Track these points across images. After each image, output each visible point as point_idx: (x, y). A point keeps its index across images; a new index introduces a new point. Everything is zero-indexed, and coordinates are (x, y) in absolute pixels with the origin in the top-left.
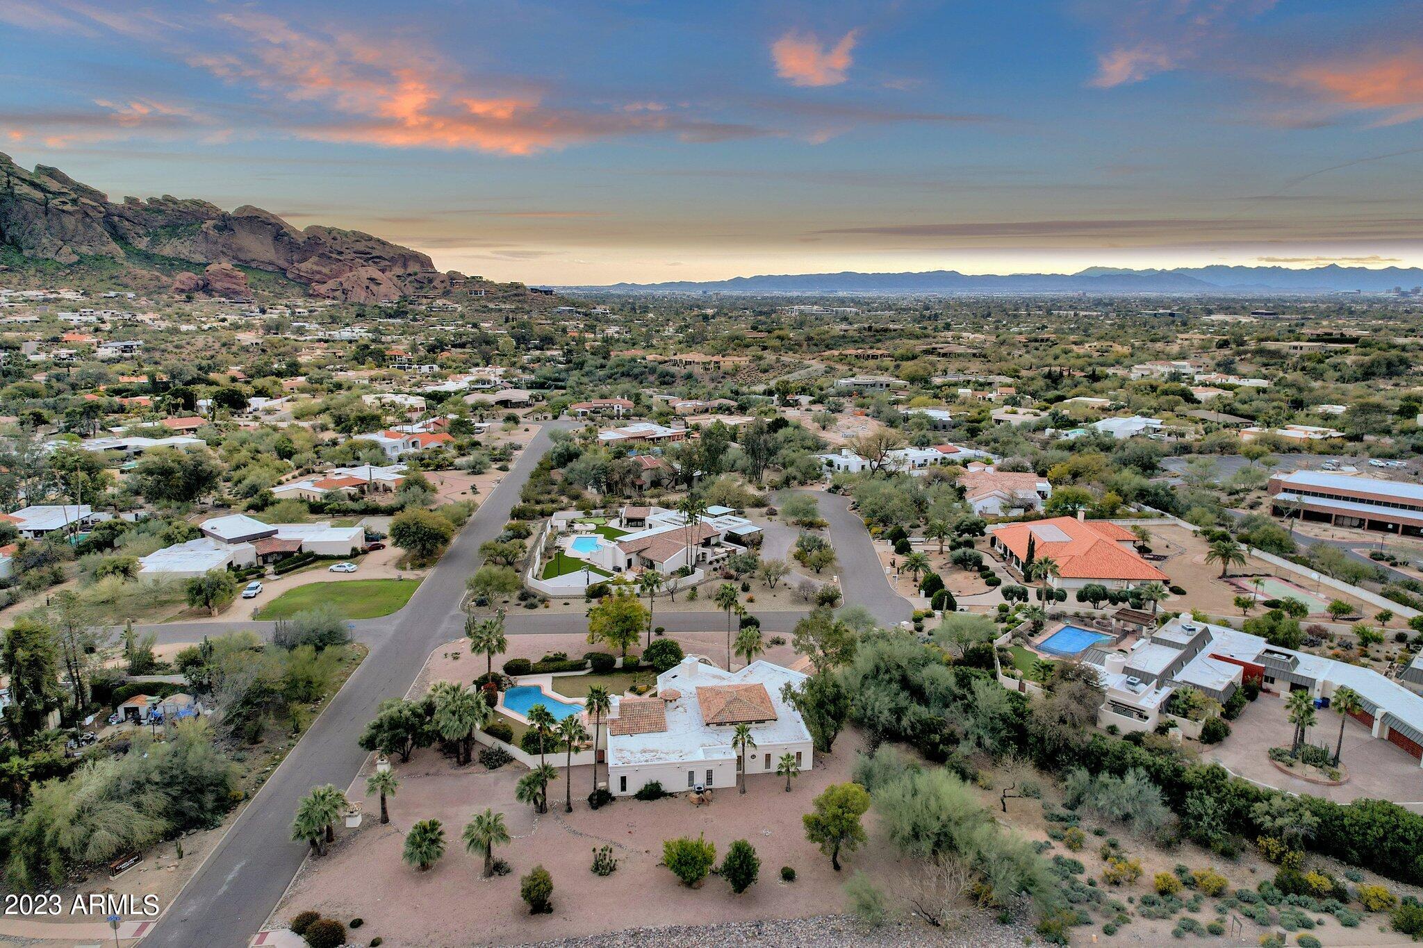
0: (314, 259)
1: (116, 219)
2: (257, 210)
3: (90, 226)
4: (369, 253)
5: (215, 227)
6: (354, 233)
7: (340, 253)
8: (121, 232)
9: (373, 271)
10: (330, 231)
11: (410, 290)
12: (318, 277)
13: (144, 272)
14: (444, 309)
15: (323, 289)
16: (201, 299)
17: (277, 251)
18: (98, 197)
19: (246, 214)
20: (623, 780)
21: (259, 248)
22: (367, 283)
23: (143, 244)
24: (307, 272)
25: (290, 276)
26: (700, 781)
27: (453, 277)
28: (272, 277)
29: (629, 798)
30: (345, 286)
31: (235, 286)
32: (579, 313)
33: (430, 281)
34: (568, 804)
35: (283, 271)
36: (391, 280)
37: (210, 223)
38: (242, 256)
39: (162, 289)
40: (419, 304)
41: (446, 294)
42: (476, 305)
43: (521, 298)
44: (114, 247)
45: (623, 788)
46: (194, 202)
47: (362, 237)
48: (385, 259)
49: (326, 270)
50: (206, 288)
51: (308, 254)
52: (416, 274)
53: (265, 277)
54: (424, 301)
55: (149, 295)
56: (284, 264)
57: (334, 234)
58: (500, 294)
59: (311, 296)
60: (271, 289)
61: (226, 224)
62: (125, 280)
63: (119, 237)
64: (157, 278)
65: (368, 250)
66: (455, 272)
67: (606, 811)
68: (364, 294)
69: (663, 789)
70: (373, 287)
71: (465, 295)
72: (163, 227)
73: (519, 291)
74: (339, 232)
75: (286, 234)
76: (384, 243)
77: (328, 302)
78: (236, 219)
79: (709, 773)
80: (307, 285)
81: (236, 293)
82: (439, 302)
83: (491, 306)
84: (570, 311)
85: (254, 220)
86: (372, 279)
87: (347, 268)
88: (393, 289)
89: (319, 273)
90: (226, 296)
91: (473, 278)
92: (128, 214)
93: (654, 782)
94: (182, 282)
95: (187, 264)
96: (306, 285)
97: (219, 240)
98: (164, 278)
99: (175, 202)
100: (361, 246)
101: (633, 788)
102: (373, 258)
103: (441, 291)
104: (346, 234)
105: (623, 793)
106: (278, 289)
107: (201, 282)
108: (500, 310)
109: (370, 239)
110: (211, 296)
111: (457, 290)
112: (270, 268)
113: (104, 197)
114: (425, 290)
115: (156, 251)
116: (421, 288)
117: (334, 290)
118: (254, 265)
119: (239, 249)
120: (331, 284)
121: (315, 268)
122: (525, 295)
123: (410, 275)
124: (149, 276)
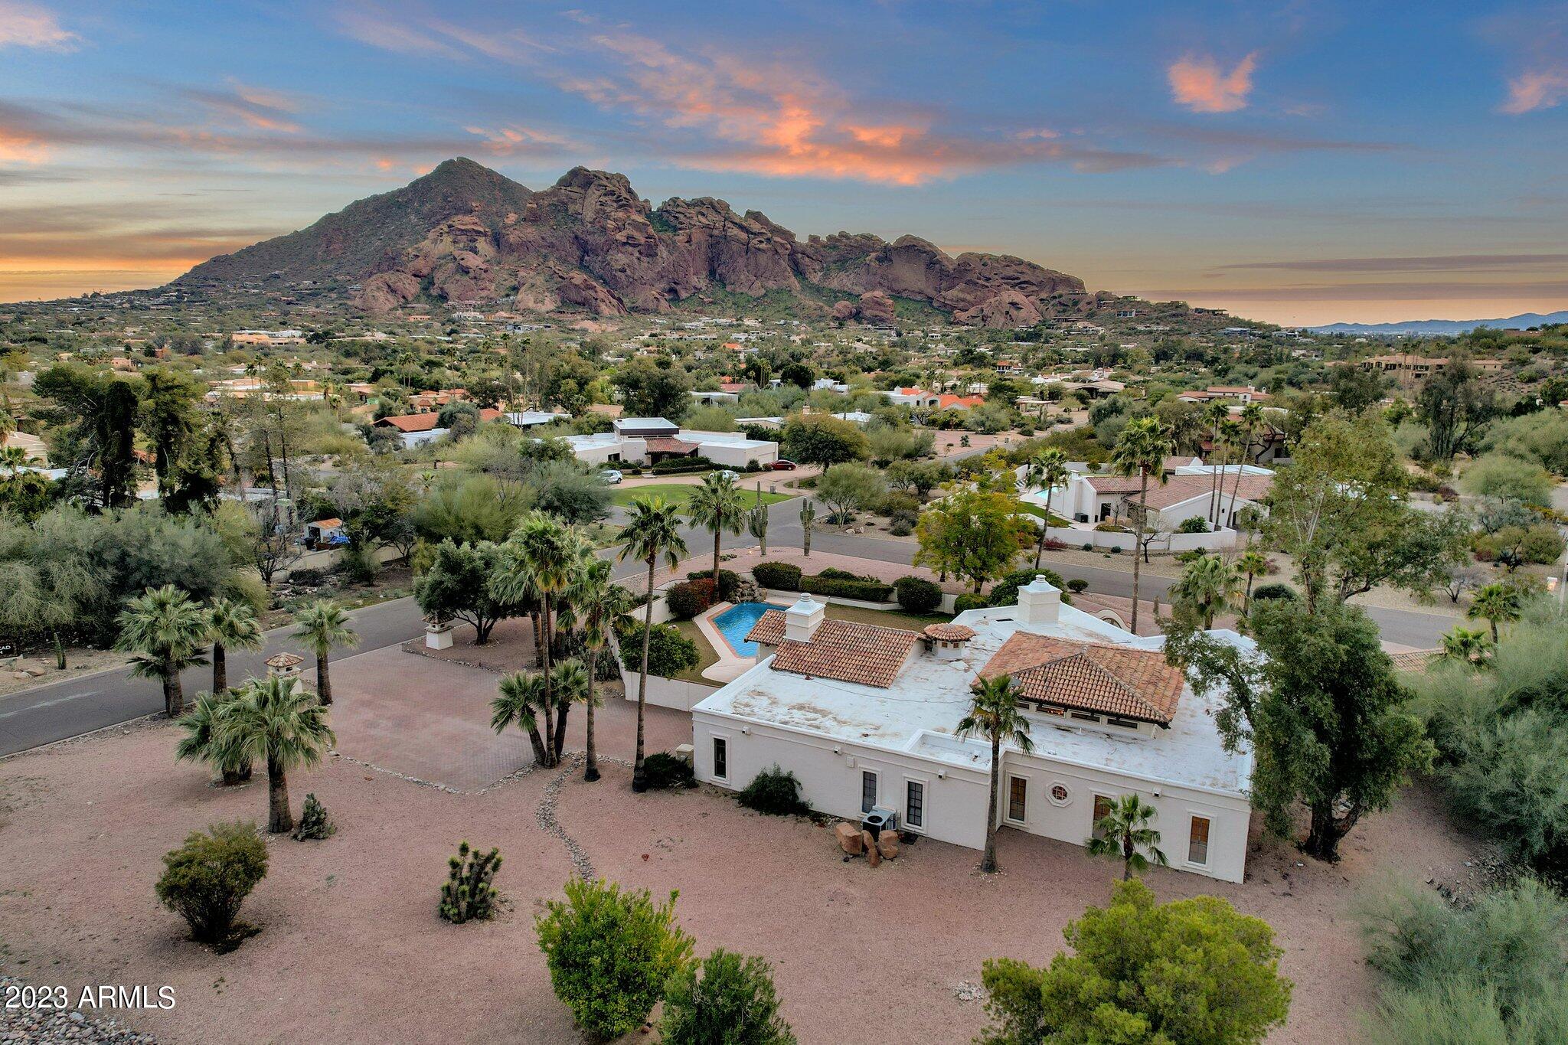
0: (962, 285)
1: (800, 255)
2: (915, 239)
3: (777, 263)
4: (1018, 278)
5: (878, 259)
6: (1005, 257)
7: (988, 279)
8: (801, 267)
9: (1017, 296)
10: (981, 257)
11: (1051, 314)
12: (961, 305)
13: (810, 302)
14: (1083, 332)
15: (963, 316)
16: (852, 326)
17: (927, 279)
18: (788, 236)
19: (905, 244)
20: (720, 746)
21: (911, 277)
22: (1007, 307)
23: (815, 278)
24: (952, 300)
25: (935, 304)
26: (890, 803)
27: (1101, 299)
28: (919, 306)
29: (727, 793)
30: (986, 312)
31: (882, 314)
32: (1254, 335)
33: (1075, 303)
34: (590, 761)
35: (930, 299)
36: (1033, 303)
37: (873, 255)
38: (896, 286)
39: (821, 318)
40: (1058, 328)
41: (1090, 316)
42: (1123, 328)
43: (1180, 318)
44: (794, 282)
45: (720, 770)
46: (863, 236)
47: (1012, 262)
48: (1033, 284)
49: (969, 297)
50: (857, 316)
51: (956, 281)
52: (1061, 296)
53: (912, 306)
54: (1064, 324)
55: (811, 323)
56: (931, 292)
57: (986, 259)
58: (1155, 315)
59: (951, 323)
60: (916, 317)
61: (887, 255)
62: (795, 310)
63: (799, 272)
64: (821, 308)
65: (1016, 275)
66: (1105, 293)
67: (662, 805)
68: (1002, 320)
69: (804, 795)
70: (1014, 312)
71: (1112, 317)
72: (835, 262)
73: (1180, 311)
74: (991, 257)
75: (938, 262)
76: (1034, 267)
77: (964, 328)
78: (896, 249)
79: (914, 791)
80: (950, 313)
81: (882, 320)
82: (1080, 325)
83: (1141, 328)
84: (1241, 333)
85: (913, 250)
86: (1013, 304)
87: (992, 294)
88: (1034, 314)
89: (963, 300)
90: (873, 323)
91: (1126, 298)
92: (810, 251)
93: (784, 773)
94: (839, 311)
95: (849, 295)
96: (947, 311)
97: (879, 272)
98: (826, 308)
99: (847, 237)
100: (1009, 272)
101: (740, 777)
102: (1021, 283)
103: (1084, 314)
104: (997, 260)
105: (719, 781)
106: (922, 318)
107: (854, 310)
108: (1151, 332)
109: (1021, 263)
110: (860, 323)
111: (1105, 311)
112: (919, 298)
113: (792, 236)
114: (1067, 314)
115: (825, 284)
116: (1064, 311)
117: (973, 317)
118: (904, 295)
119: (895, 280)
120: (972, 311)
121: (961, 295)
122: (1186, 315)
123: (1055, 297)
124: (814, 306)
